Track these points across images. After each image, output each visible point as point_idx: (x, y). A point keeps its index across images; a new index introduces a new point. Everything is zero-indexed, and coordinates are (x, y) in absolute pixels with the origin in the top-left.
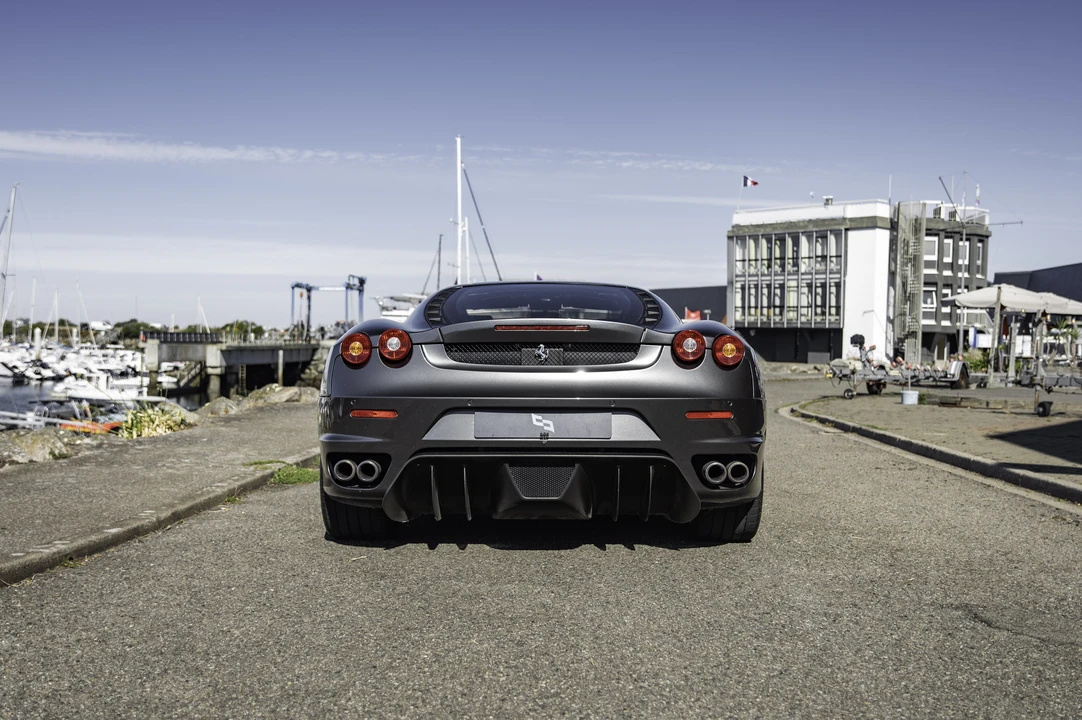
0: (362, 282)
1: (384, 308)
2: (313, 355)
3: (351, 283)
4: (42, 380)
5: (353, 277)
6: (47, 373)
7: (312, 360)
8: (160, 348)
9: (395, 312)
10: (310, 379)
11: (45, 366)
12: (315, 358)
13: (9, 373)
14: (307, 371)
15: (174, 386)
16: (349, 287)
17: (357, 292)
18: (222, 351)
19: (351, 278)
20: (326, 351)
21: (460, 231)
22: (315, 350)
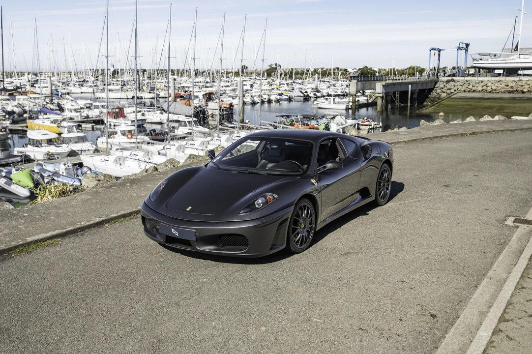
0: (467, 45)
1: (474, 60)
2: (435, 85)
3: (461, 46)
4: (317, 97)
5: (462, 43)
6: (319, 94)
7: (434, 88)
8: (357, 84)
9: (480, 62)
10: (432, 97)
11: (318, 91)
12: (436, 87)
13: (302, 95)
14: (432, 93)
15: (366, 102)
17: (465, 51)
18: (383, 85)
19: (461, 44)
20: (442, 83)
21: (522, 14)
22: (436, 83)
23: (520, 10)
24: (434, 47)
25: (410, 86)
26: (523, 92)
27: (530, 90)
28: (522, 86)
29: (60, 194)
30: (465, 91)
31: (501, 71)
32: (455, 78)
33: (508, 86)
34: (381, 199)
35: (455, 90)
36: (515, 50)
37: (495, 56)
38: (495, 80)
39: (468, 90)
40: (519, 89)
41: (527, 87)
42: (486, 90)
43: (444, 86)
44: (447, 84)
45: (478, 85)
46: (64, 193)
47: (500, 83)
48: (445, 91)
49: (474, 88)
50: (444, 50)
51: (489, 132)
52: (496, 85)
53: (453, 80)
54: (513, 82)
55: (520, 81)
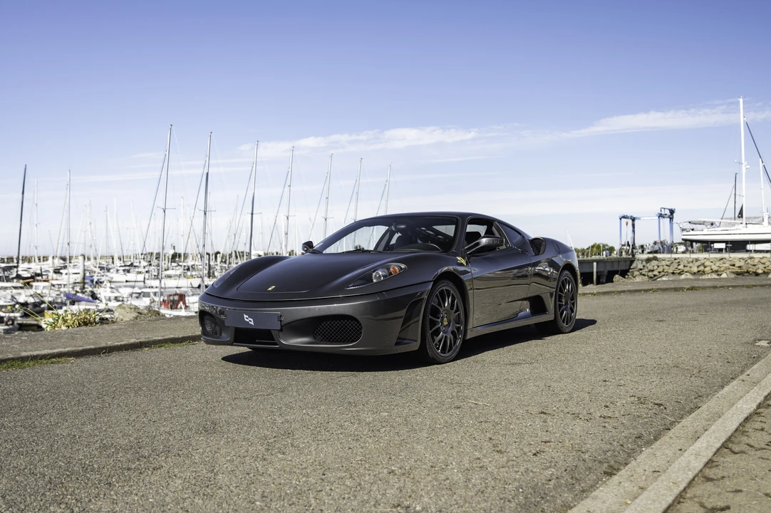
0: (672, 212)
1: (683, 230)
2: (631, 265)
3: (663, 213)
7: (630, 269)
9: (692, 232)
12: (632, 267)
16: (661, 216)
17: (669, 219)
19: (663, 210)
20: (640, 262)
21: (744, 169)
22: (632, 262)
23: (741, 163)
24: (625, 214)
25: (595, 264)
26: (757, 274)
27: (766, 271)
28: (755, 265)
29: (79, 324)
30: (673, 273)
31: (723, 246)
32: (658, 256)
33: (734, 265)
34: (563, 321)
35: (659, 272)
36: (739, 217)
37: (712, 224)
38: (715, 258)
39: (679, 271)
40: (750, 270)
41: (761, 266)
42: (704, 272)
43: (644, 266)
44: (647, 263)
45: (691, 264)
46: (86, 324)
47: (722, 261)
48: (646, 274)
49: (686, 269)
50: (639, 219)
51: (715, 287)
52: (718, 264)
53: (655, 259)
54: (741, 260)
55: (751, 258)
